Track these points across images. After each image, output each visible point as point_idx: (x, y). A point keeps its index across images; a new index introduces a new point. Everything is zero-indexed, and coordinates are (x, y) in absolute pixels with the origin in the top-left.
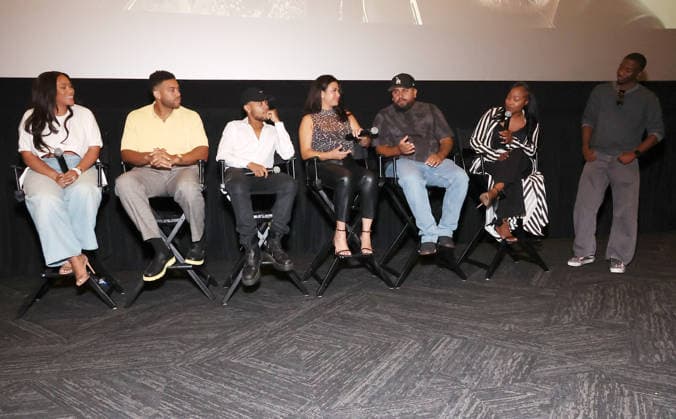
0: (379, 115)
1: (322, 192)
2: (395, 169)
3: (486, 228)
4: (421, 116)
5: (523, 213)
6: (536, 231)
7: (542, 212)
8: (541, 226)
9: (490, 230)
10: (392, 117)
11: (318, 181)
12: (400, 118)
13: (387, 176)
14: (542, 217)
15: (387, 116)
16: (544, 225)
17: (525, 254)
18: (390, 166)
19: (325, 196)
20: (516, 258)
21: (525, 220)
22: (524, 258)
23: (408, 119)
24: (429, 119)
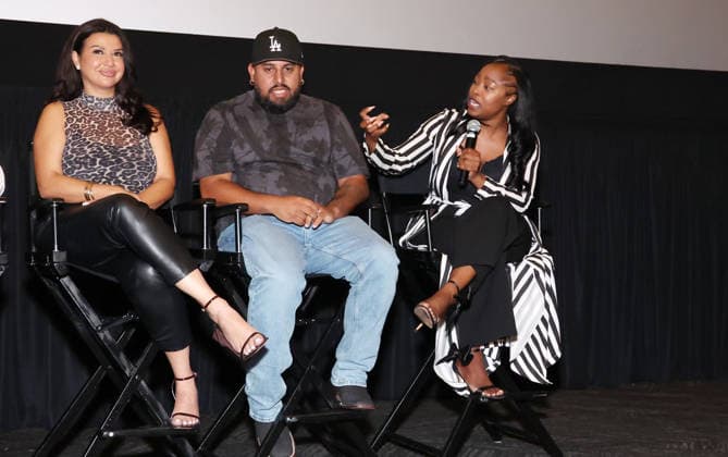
0: (214, 114)
1: (66, 281)
2: (238, 237)
3: (435, 368)
4: (306, 123)
5: (512, 334)
6: (536, 375)
7: (549, 334)
8: (546, 363)
9: (445, 372)
10: (241, 120)
11: (58, 256)
12: (259, 126)
13: (220, 249)
14: (548, 344)
15: (230, 116)
16: (552, 362)
17: (516, 425)
18: (227, 231)
19: (73, 289)
20: (495, 433)
21: (516, 349)
22: (514, 434)
23: (277, 128)
24: (321, 132)
